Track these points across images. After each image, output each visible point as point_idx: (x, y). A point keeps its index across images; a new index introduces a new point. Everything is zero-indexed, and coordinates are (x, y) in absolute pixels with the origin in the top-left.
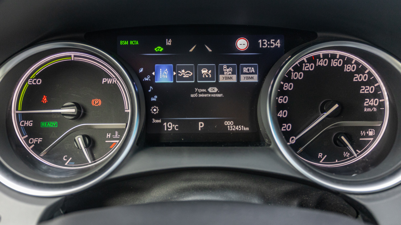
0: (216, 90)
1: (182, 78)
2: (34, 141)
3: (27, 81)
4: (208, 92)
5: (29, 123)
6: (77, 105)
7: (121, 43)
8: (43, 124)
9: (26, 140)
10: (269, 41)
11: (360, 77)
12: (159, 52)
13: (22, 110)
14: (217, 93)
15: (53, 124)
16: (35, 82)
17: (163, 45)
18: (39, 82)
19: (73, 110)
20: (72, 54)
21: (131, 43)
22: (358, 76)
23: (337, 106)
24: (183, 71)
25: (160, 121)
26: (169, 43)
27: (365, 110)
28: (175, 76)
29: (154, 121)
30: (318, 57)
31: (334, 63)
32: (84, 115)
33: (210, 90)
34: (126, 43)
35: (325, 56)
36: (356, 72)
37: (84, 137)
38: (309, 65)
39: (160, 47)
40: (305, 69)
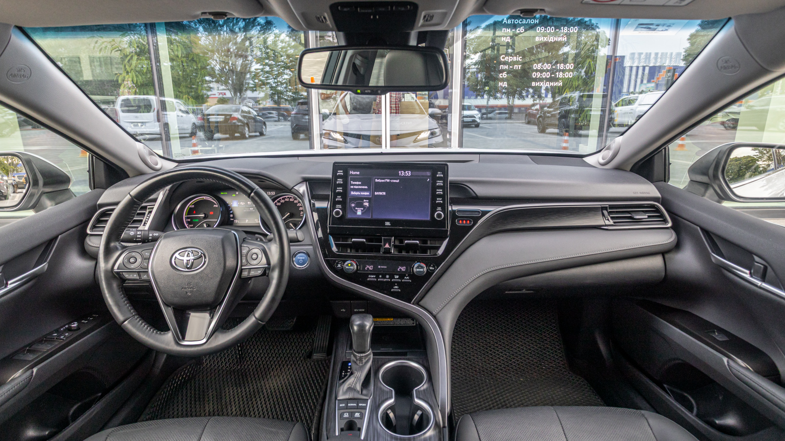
1: (241, 205)
2: (191, 226)
3: (189, 206)
5: (189, 220)
6: (205, 214)
7: (221, 193)
8: (194, 220)
9: (188, 226)
12: (234, 196)
13: (187, 215)
14: (253, 210)
15: (197, 220)
17: (235, 194)
18: (193, 206)
19: (203, 215)
20: (204, 197)
21: (225, 193)
22: (299, 204)
23: (289, 213)
24: (241, 202)
25: (233, 220)
26: (237, 193)
27: (302, 216)
28: (239, 204)
29: (231, 219)
30: (286, 198)
31: (291, 200)
32: (207, 217)
33: (250, 209)
34: (223, 193)
35: (288, 197)
37: (206, 224)
38: (283, 201)
40: (281, 202)
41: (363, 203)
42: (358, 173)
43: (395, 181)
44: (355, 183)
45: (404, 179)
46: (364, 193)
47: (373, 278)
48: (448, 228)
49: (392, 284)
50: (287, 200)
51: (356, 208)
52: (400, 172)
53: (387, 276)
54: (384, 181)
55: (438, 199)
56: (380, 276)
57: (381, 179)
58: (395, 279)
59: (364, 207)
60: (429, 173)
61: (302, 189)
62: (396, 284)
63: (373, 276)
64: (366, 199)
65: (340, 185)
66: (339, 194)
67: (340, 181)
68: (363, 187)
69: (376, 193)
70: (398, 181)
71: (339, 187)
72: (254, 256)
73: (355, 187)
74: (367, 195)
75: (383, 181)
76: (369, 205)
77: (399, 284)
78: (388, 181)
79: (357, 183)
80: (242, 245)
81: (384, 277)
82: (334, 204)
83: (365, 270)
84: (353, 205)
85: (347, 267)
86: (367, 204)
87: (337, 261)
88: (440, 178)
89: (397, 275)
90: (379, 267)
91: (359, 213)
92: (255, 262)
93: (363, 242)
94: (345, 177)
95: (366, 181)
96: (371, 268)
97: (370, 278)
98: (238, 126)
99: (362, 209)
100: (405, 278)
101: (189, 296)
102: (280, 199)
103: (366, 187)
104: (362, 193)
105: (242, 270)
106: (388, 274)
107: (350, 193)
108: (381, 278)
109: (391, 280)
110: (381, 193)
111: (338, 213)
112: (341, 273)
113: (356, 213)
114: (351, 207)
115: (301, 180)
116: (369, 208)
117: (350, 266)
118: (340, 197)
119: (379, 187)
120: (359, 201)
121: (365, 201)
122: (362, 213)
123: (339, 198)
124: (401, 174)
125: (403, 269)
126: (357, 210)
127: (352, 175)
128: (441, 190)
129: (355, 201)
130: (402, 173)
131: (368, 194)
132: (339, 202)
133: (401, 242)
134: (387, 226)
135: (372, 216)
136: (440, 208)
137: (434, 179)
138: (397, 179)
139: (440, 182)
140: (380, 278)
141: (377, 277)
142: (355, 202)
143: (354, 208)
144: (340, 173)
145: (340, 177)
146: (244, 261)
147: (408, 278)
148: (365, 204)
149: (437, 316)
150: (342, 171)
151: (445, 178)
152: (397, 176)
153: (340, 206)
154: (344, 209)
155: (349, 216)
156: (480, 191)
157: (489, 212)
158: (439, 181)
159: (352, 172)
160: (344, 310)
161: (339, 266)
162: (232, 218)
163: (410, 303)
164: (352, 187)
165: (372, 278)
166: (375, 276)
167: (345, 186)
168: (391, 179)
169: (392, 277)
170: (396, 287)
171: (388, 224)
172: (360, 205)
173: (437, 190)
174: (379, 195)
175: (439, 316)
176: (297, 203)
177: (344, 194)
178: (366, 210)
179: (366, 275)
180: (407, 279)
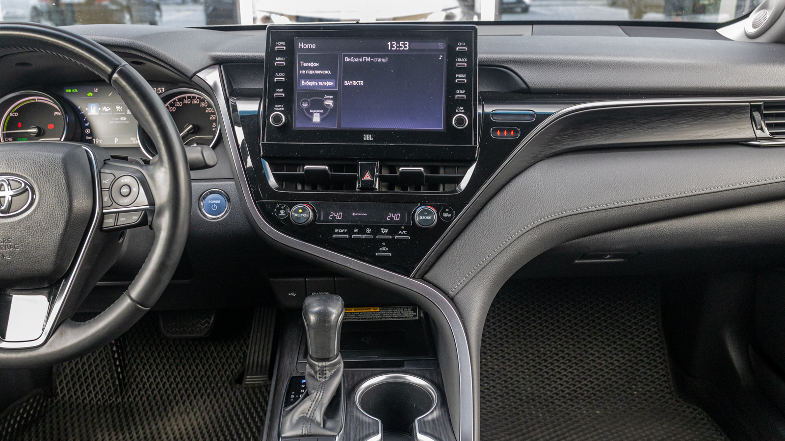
0: (125, 119)
1: (104, 113)
3: (9, 114)
4: (120, 120)
5: (10, 139)
6: (39, 129)
7: (67, 91)
8: (19, 140)
10: (157, 88)
11: (210, 110)
12: (90, 96)
13: (7, 131)
14: (126, 120)
15: (24, 139)
16: (14, 114)
17: (93, 92)
18: (16, 114)
19: (35, 130)
20: (36, 98)
21: (73, 91)
22: (208, 109)
23: (191, 126)
24: (105, 107)
25: (91, 138)
26: (96, 90)
27: (213, 129)
28: (100, 111)
29: (87, 138)
30: (184, 98)
31: (194, 102)
32: (44, 133)
33: (121, 119)
34: (70, 91)
35: (189, 97)
36: (207, 107)
38: (179, 103)
39: (90, 93)
40: (176, 105)
41: (323, 101)
42: (313, 46)
43: (380, 60)
44: (309, 64)
45: (397, 57)
46: (325, 83)
47: (344, 233)
48: (475, 144)
49: (377, 243)
50: (187, 102)
51: (311, 111)
52: (389, 43)
53: (368, 231)
54: (360, 60)
55: (458, 92)
56: (356, 230)
57: (356, 57)
58: (383, 234)
59: (325, 108)
60: (441, 45)
61: (212, 77)
62: (384, 244)
63: (342, 231)
64: (329, 93)
65: (280, 69)
66: (279, 84)
67: (280, 61)
68: (323, 72)
69: (346, 83)
70: (386, 60)
71: (278, 73)
72: (125, 190)
73: (309, 72)
74: (330, 87)
75: (358, 60)
76: (334, 104)
77: (390, 243)
78: (368, 59)
79: (312, 64)
80: (102, 171)
81: (362, 231)
82: (270, 103)
83: (328, 221)
84: (305, 105)
85: (296, 215)
86: (330, 103)
87: (278, 206)
88: (462, 54)
89: (385, 227)
90: (354, 214)
91: (317, 118)
92: (126, 201)
93: (324, 171)
94: (290, 53)
95: (328, 61)
96: (339, 216)
97: (338, 233)
98: (113, 11)
99: (322, 111)
100: (400, 232)
101: (9, 263)
102: (175, 101)
103: (328, 72)
104: (321, 83)
105: (103, 216)
106: (369, 227)
107: (300, 83)
108: (358, 233)
109: (375, 237)
110: (355, 83)
111: (277, 119)
112: (287, 226)
113: (311, 120)
114: (301, 109)
115: (211, 62)
116: (334, 109)
117: (302, 213)
118: (281, 90)
119: (352, 71)
120: (316, 97)
121: (326, 97)
122: (322, 120)
123: (279, 93)
124: (392, 47)
125: (396, 217)
126: (312, 114)
127: (302, 50)
128: (464, 76)
129: (309, 98)
130: (392, 45)
131: (332, 83)
132: (279, 100)
133: (393, 170)
134: (367, 141)
135: (339, 124)
136: (462, 108)
137: (452, 54)
138: (383, 57)
139: (463, 60)
140: (355, 233)
141: (351, 232)
142: (309, 100)
143: (308, 109)
144: (281, 46)
145: (280, 53)
146: (106, 199)
147: (404, 232)
148: (326, 102)
149: (456, 299)
150: (283, 43)
151: (471, 54)
152: (383, 51)
153: (281, 107)
154: (288, 112)
155: (299, 124)
156: (533, 78)
157: (548, 115)
158: (460, 60)
159: (302, 45)
160: (293, 294)
161: (282, 212)
162: (89, 135)
163: (409, 277)
164: (303, 72)
165: (340, 234)
166: (346, 231)
167: (290, 70)
168: (372, 57)
169: (376, 230)
170: (384, 249)
171: (368, 137)
172: (318, 105)
173: (457, 75)
174: (352, 87)
175: (460, 298)
176: (205, 108)
177: (289, 85)
178: (328, 115)
179: (331, 229)
180: (403, 235)
